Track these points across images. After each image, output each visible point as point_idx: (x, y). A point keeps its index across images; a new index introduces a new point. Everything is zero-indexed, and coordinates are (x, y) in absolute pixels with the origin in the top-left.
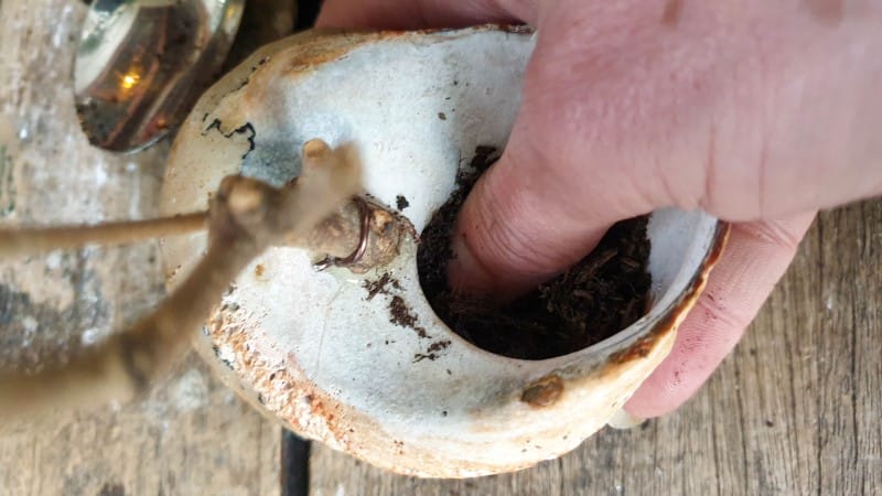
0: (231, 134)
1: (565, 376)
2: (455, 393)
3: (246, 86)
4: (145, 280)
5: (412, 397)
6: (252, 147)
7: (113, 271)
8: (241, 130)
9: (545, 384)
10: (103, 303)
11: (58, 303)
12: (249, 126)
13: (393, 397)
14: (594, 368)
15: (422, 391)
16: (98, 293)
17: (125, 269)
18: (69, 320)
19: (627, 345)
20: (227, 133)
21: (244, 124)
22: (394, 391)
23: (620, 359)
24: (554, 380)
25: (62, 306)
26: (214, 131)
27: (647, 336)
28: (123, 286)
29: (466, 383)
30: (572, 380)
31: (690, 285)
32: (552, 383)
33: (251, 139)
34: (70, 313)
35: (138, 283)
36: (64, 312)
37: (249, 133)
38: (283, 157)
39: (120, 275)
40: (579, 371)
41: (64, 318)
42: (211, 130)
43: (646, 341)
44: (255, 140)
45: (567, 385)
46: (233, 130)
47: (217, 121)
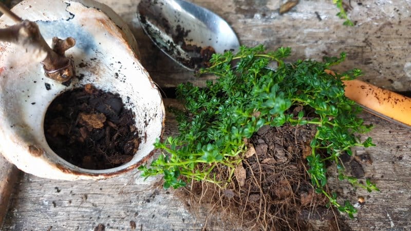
1: (45, 155)
3: (86, 8)
4: (281, 35)
5: (12, 114)
6: (67, 20)
7: (284, 23)
8: (71, 14)
9: (39, 150)
10: (270, 20)
11: (269, 4)
12: (74, 16)
13: (8, 108)
14: (52, 161)
16: (274, 18)
17: (285, 28)
18: (263, 9)
19: (65, 166)
20: (67, 10)
21: (73, 14)
23: (59, 166)
24: (42, 152)
25: (268, 6)
26: (66, 5)
27: (71, 170)
28: (279, 27)
30: (44, 157)
33: (70, 18)
34: (266, 9)
35: (280, 33)
36: (266, 7)
37: (71, 16)
39: (282, 26)
40: (49, 157)
41: (264, 7)
43: (69, 171)
44: (70, 20)
45: (42, 156)
46: (69, 11)
47: (70, 4)
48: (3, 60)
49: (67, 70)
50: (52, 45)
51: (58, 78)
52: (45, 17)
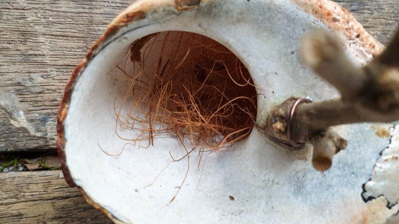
0: (379, 196)
1: (173, 9)
2: (241, 14)
5: (268, 15)
8: (371, 198)
9: (185, 7)
12: (365, 200)
13: (280, 15)
14: (155, 11)
15: (261, 18)
20: (382, 197)
21: (369, 202)
22: (279, 19)
23: (140, 15)
24: (179, 8)
26: (392, 201)
27: (122, 26)
29: (234, 19)
30: (169, 5)
31: (94, 56)
32: (181, 6)
37: (367, 195)
38: (342, 178)
40: (164, 11)
42: (394, 203)
43: (123, 24)
44: (361, 190)
45: (172, 4)
46: (378, 199)
47: (390, 208)
48: (357, 55)
49: (283, 130)
50: (337, 135)
51: (281, 110)
52: (391, 157)
